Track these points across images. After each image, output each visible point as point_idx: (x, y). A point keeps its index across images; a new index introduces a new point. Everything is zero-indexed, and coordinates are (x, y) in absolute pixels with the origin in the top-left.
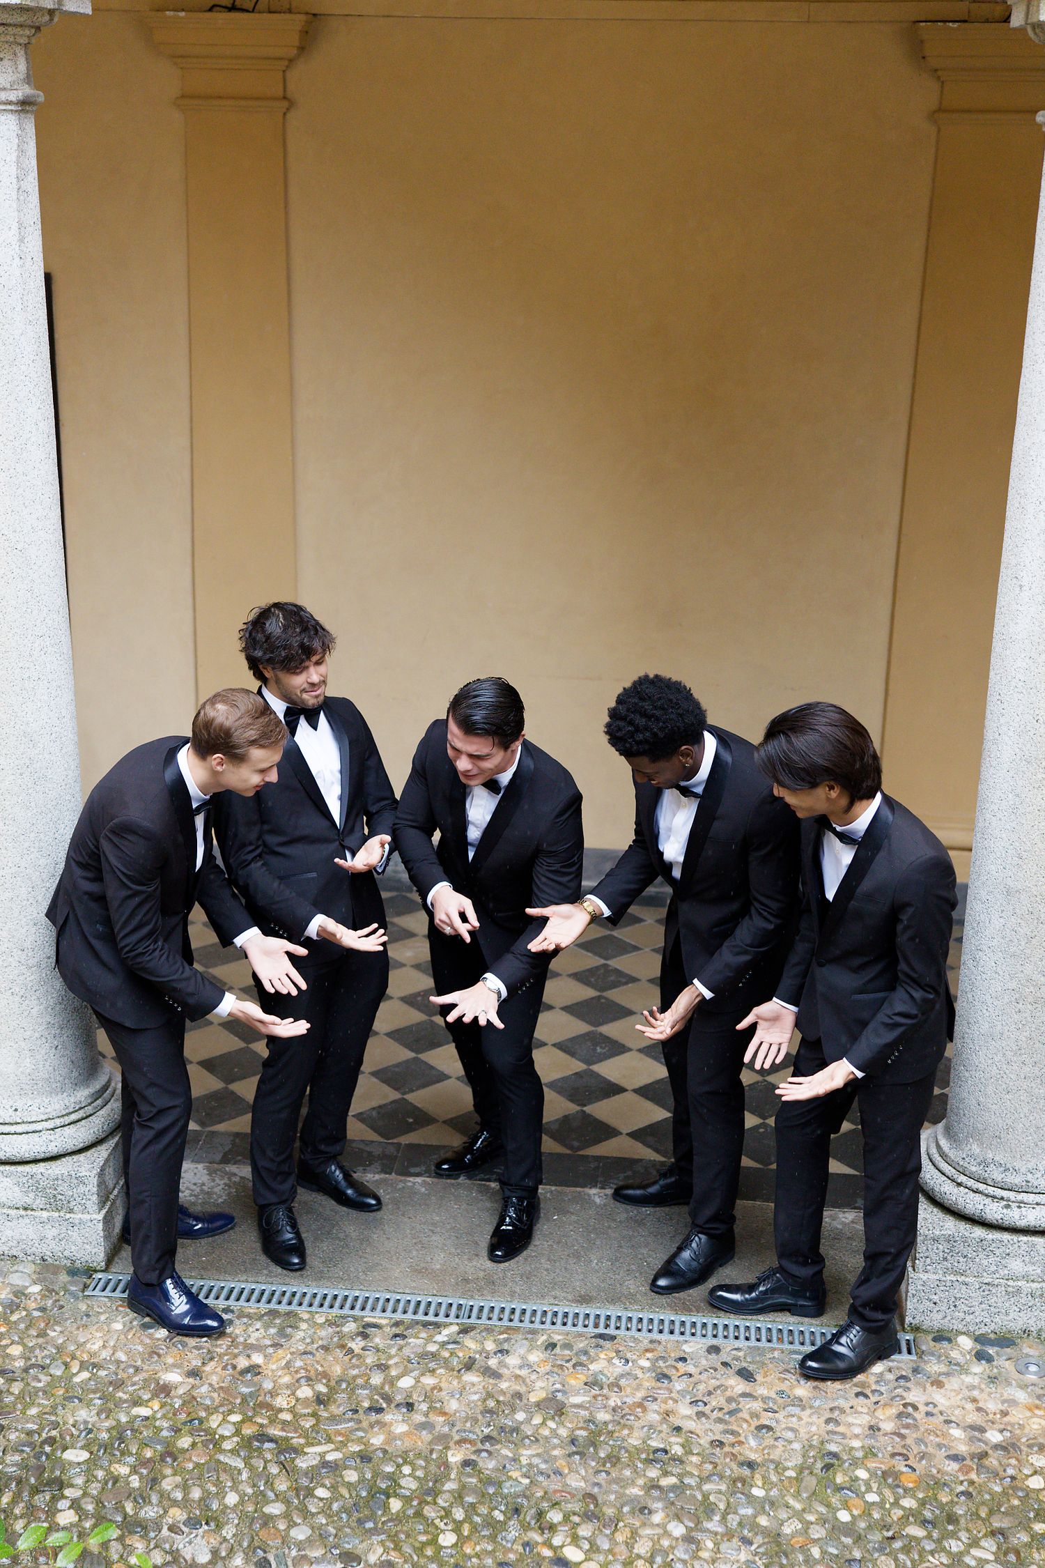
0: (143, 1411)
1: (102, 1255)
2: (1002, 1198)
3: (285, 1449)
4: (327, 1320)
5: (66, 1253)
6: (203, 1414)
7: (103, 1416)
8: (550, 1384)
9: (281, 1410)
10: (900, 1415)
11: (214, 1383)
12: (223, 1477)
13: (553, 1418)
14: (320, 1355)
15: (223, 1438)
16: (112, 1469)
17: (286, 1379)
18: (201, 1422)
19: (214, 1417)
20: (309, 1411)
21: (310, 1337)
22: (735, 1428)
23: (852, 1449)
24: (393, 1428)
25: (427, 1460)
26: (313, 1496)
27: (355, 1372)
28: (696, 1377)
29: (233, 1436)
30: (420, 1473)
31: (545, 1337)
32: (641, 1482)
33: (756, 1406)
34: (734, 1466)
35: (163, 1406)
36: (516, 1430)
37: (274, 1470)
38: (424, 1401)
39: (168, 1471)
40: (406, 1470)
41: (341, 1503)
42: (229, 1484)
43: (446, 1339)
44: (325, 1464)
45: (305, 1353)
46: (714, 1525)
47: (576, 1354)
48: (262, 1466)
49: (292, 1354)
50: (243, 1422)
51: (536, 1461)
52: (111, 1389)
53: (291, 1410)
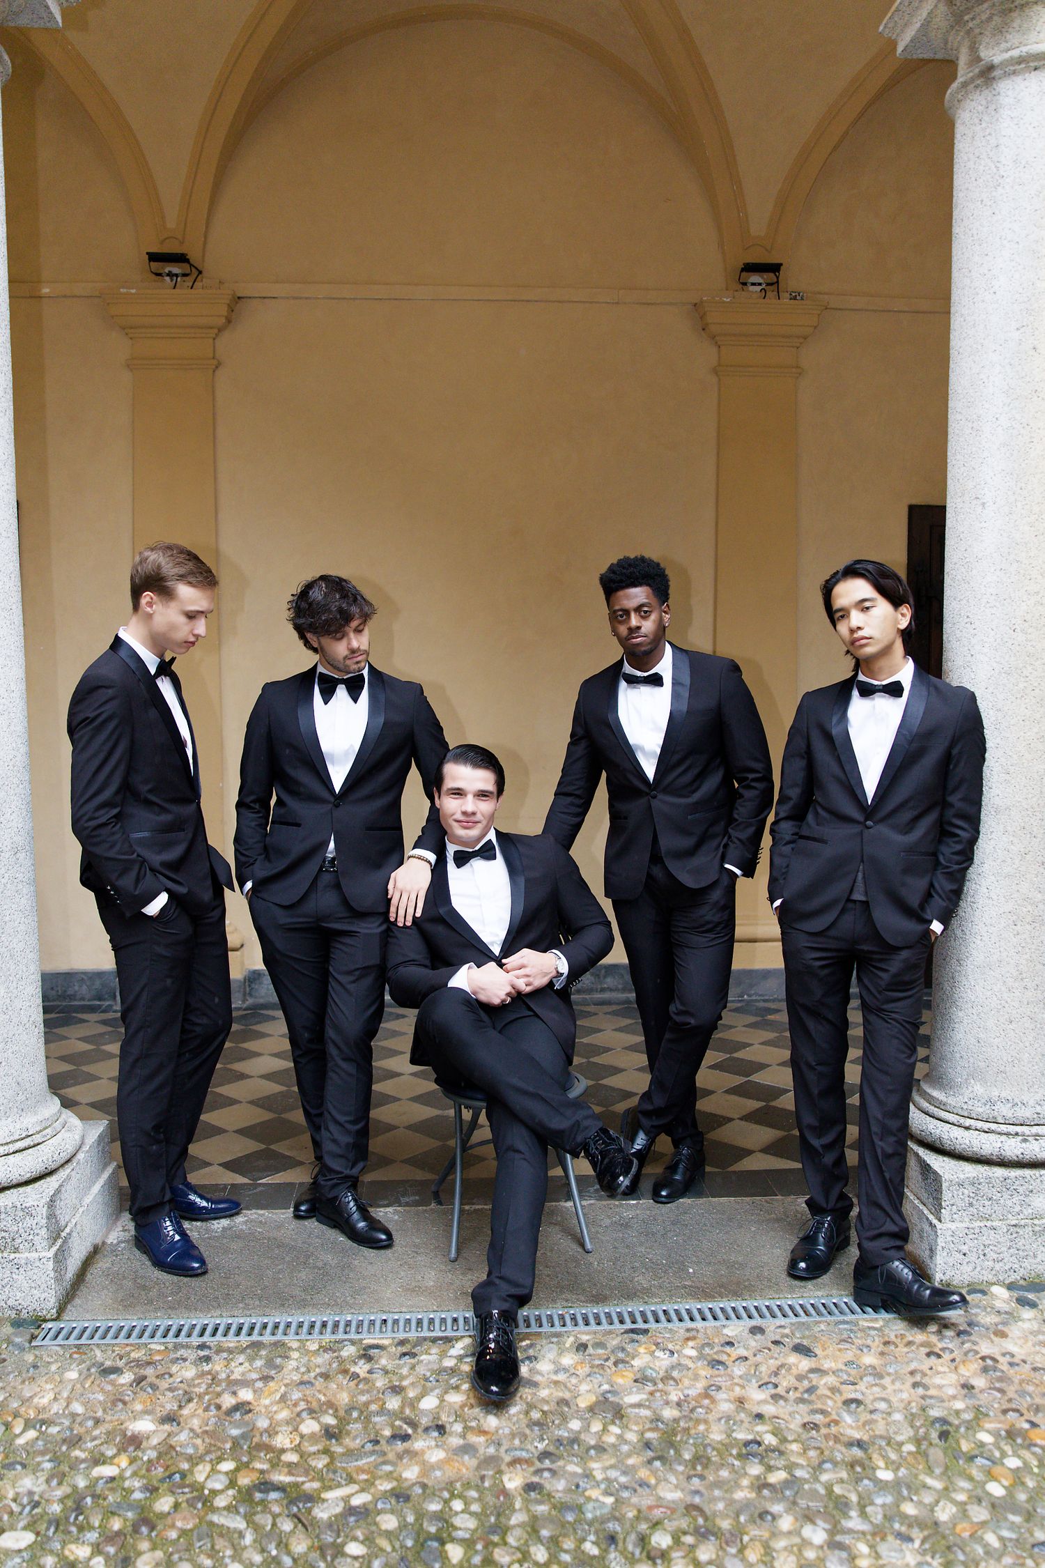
0: (108, 1471)
1: (53, 1300)
2: (1017, 1134)
3: (298, 1501)
4: (321, 1347)
5: (10, 1303)
6: (185, 1466)
7: (54, 1482)
8: (596, 1386)
9: (283, 1451)
10: (985, 1370)
11: (196, 1427)
12: (220, 1543)
13: (613, 1423)
14: (320, 1383)
15: (214, 1492)
16: (67, 1553)
17: (284, 1414)
18: (184, 1475)
19: (200, 1467)
20: (320, 1447)
21: (304, 1365)
22: (819, 1406)
23: (957, 1412)
24: (426, 1457)
25: (478, 1488)
26: (344, 1555)
27: (364, 1398)
28: (752, 1360)
29: (227, 1488)
30: (475, 1507)
31: (572, 1339)
32: (745, 1482)
33: (830, 1380)
34: (844, 1449)
35: (132, 1461)
36: (575, 1440)
37: (287, 1526)
38: (456, 1421)
39: (144, 1545)
40: (457, 1505)
41: (384, 1559)
42: (229, 1552)
43: (462, 1352)
44: (351, 1511)
45: (302, 1383)
46: (854, 1522)
47: (613, 1352)
48: (270, 1521)
49: (286, 1385)
50: (237, 1469)
51: (613, 1474)
52: (64, 1448)
53: (297, 1449)
